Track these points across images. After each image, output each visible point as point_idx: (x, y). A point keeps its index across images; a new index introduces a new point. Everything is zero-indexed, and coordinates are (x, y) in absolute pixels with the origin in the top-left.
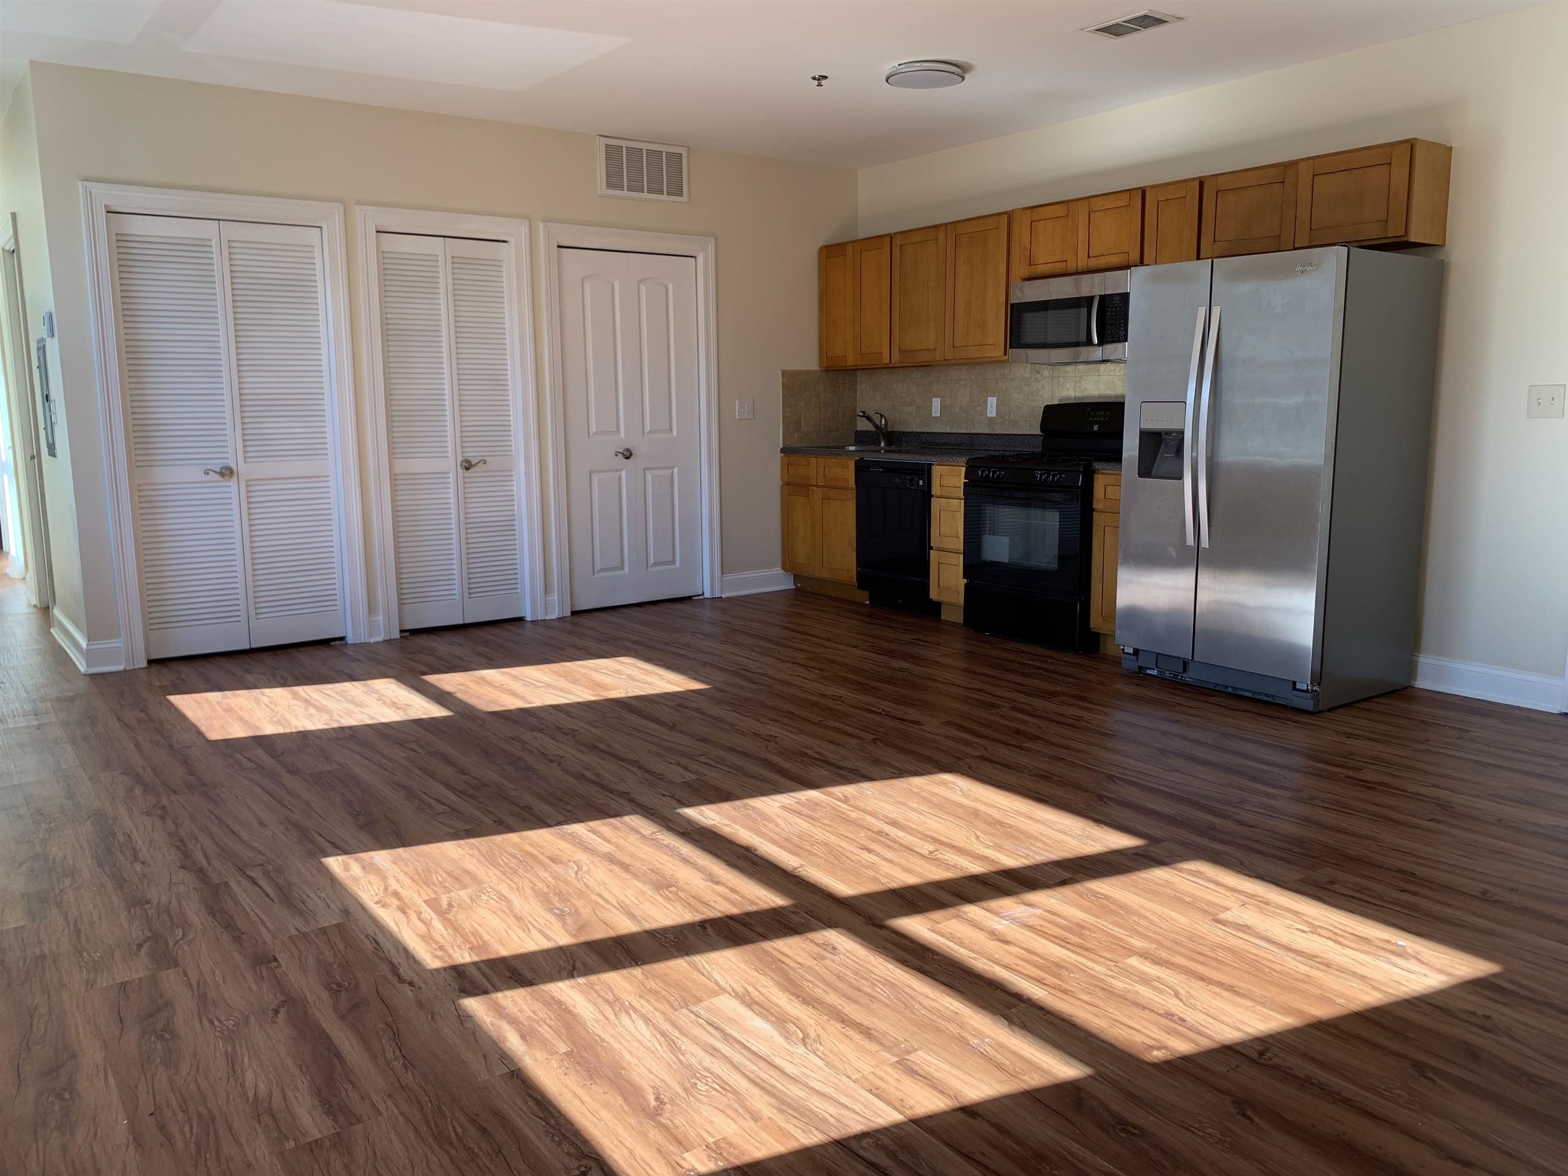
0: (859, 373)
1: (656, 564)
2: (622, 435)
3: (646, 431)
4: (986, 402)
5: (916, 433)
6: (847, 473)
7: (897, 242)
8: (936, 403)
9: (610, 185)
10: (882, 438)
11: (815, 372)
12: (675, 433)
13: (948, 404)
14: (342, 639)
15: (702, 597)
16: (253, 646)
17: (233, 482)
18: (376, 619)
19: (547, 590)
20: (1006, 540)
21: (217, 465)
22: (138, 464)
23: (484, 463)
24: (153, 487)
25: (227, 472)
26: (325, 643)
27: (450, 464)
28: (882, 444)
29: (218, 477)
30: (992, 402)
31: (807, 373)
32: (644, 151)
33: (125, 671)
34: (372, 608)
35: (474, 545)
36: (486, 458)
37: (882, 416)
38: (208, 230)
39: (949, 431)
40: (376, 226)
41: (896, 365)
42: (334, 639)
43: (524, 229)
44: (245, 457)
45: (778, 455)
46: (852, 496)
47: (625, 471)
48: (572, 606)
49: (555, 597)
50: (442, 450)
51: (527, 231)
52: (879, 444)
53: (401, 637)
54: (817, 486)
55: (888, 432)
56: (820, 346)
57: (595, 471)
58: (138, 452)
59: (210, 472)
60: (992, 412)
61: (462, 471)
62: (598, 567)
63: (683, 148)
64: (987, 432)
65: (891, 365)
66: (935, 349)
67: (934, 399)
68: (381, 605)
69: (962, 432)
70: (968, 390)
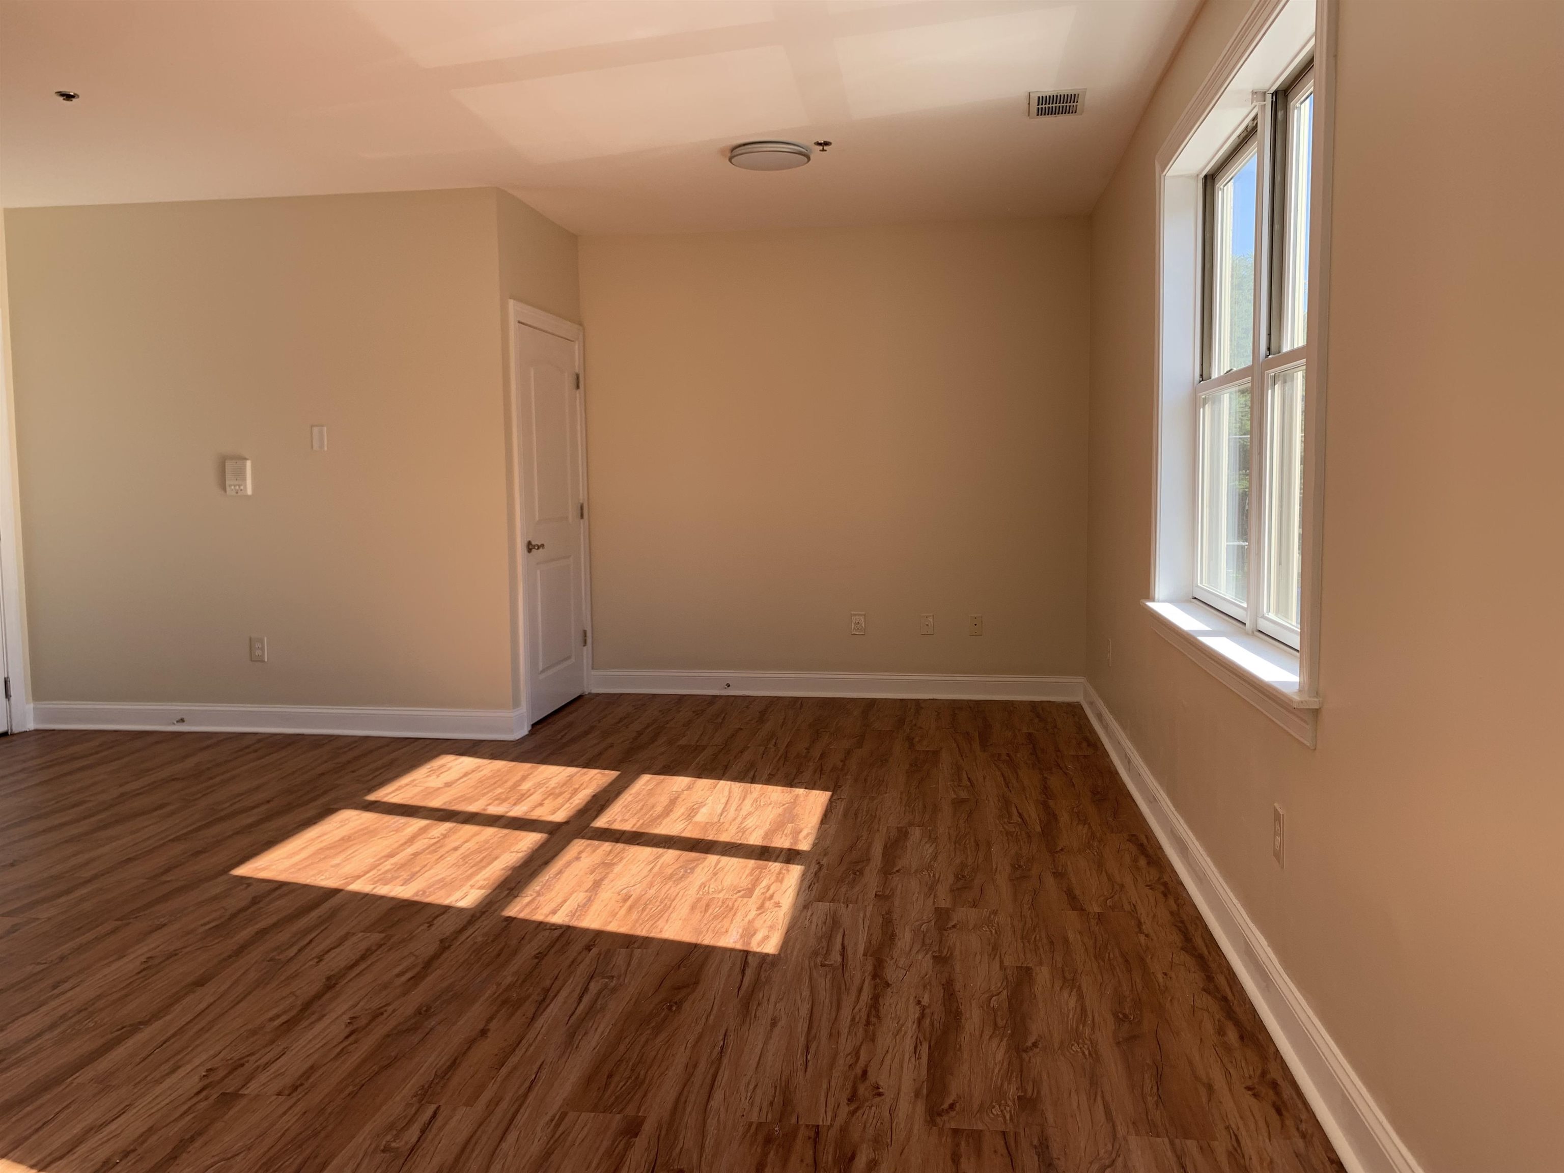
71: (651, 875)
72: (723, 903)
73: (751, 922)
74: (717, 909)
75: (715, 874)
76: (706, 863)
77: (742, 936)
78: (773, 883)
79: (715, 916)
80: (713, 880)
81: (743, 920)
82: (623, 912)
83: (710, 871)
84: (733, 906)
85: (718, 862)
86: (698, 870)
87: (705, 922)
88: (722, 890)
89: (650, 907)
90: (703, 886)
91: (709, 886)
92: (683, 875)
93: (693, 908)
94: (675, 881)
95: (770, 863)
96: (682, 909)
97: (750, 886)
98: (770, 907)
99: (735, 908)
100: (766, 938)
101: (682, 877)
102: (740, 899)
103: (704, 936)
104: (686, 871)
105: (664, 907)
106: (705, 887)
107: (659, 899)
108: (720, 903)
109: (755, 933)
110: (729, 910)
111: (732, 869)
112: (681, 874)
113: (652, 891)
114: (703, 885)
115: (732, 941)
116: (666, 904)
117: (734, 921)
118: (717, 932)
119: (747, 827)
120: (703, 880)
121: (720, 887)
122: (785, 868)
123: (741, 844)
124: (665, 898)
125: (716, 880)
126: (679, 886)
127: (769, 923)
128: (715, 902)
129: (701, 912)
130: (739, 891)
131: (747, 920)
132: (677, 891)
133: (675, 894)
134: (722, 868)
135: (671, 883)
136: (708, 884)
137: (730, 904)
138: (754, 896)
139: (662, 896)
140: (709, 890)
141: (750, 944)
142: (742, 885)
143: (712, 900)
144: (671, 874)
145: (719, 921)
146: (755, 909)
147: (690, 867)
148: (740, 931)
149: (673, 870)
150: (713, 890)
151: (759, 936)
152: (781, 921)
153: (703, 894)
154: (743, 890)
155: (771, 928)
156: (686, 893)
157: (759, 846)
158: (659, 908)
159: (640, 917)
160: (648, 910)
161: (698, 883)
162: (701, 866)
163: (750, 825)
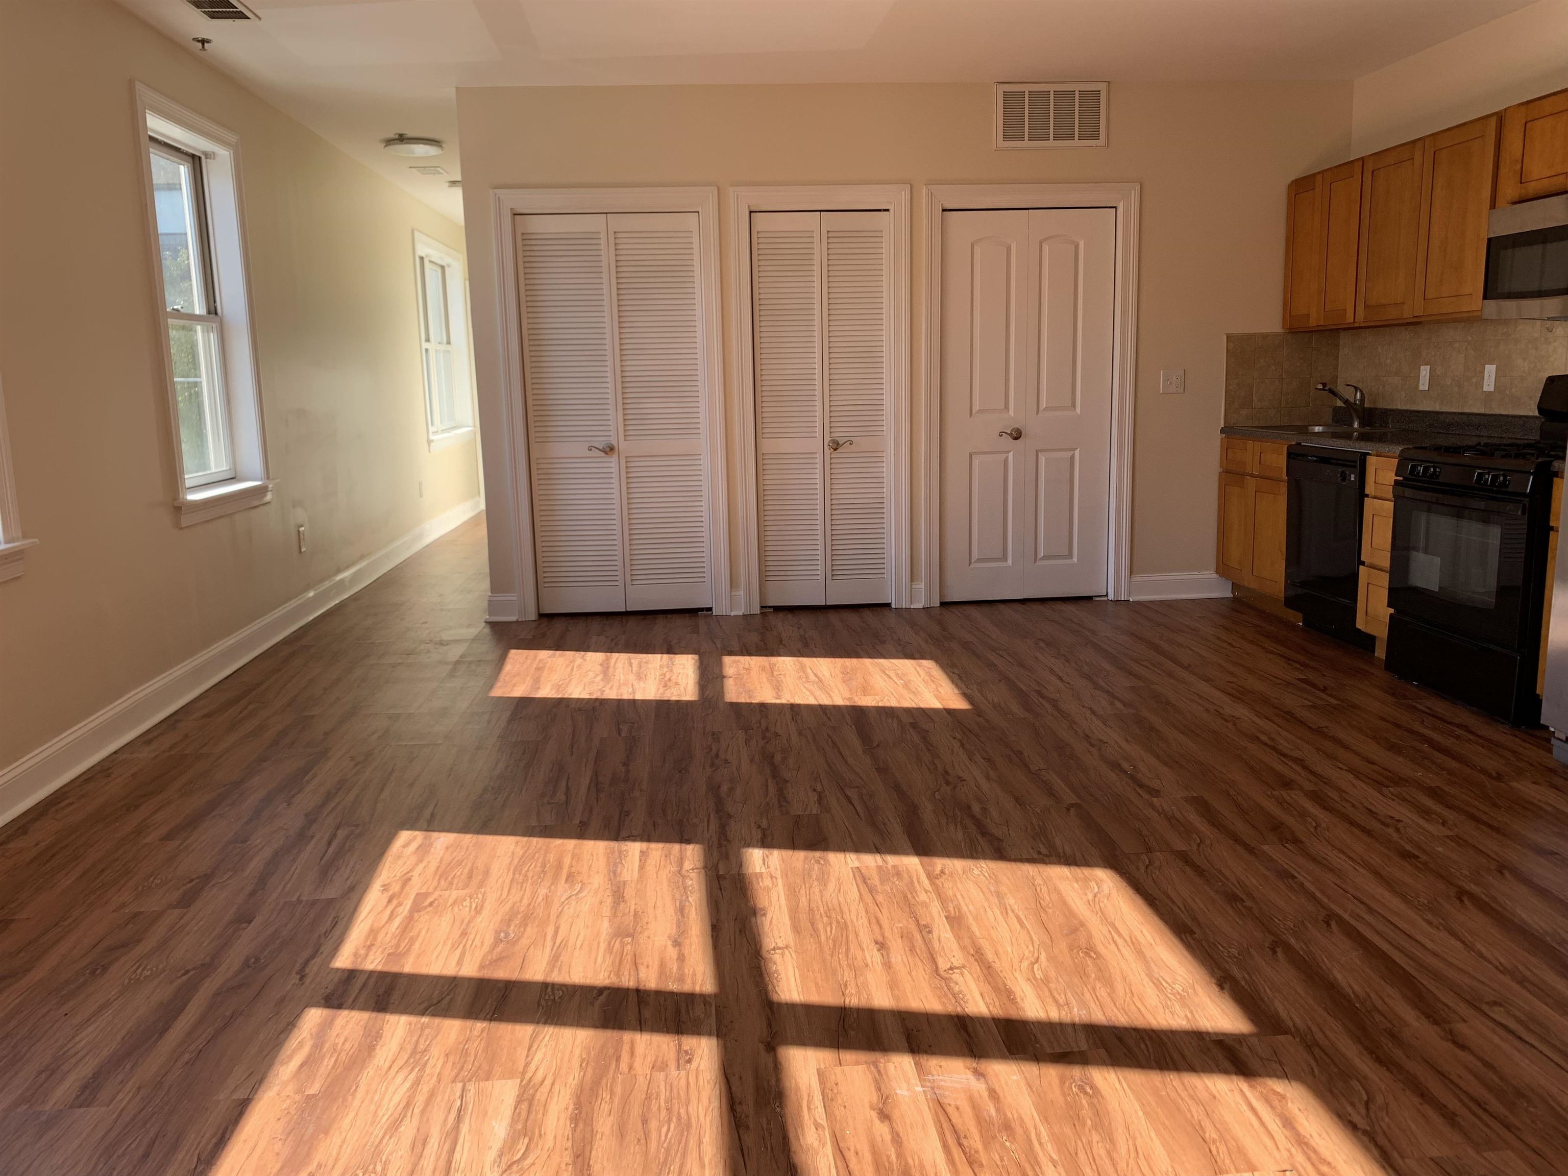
0: (1342, 334)
1: (1045, 557)
2: (1011, 413)
3: (1041, 409)
4: (1483, 372)
5: (1400, 410)
6: (1279, 461)
7: (1369, 167)
8: (1425, 372)
9: (1006, 137)
10: (1355, 418)
11: (1276, 335)
12: (1078, 410)
13: (1439, 373)
14: (710, 609)
15: (1106, 599)
16: (628, 610)
17: (614, 459)
18: (738, 593)
19: (913, 578)
20: (1437, 560)
21: (600, 442)
22: (538, 440)
23: (851, 444)
24: (550, 461)
25: (610, 450)
26: (693, 612)
27: (816, 445)
28: (1356, 425)
29: (603, 454)
30: (1490, 370)
31: (1265, 336)
32: (1052, 93)
33: (517, 622)
34: (733, 583)
35: (839, 527)
36: (852, 439)
37: (1356, 388)
38: (596, 224)
39: (1438, 409)
40: (749, 206)
41: (1362, 325)
42: (702, 609)
43: (905, 196)
44: (625, 436)
45: (1217, 439)
46: (1284, 489)
47: (1013, 452)
48: (941, 595)
49: (921, 586)
50: (810, 430)
51: (908, 197)
52: (1351, 425)
53: (761, 613)
54: (1252, 475)
55: (1364, 409)
56: (1285, 304)
57: (976, 453)
58: (538, 429)
59: (593, 449)
60: (1489, 385)
61: (829, 451)
62: (975, 556)
63: (1101, 84)
64: (1482, 411)
65: (1356, 325)
66: (1404, 303)
67: (1422, 367)
68: (743, 580)
69: (1453, 410)
70: (1463, 355)
71: (553, 918)
72: (451, 883)
73: (420, 861)
74: (458, 874)
75: (464, 934)
76: (479, 955)
77: (431, 845)
78: (383, 927)
79: (460, 864)
80: (466, 921)
81: (429, 862)
82: (567, 861)
83: (472, 937)
84: (439, 879)
85: (460, 962)
86: (489, 940)
87: (471, 857)
88: (453, 905)
89: (538, 869)
90: (478, 908)
91: (470, 910)
92: (509, 926)
93: (487, 873)
94: (518, 912)
95: (379, 968)
96: (499, 870)
97: (416, 915)
98: (394, 884)
99: (437, 878)
100: (406, 846)
101: (510, 920)
102: (430, 890)
103: (471, 842)
104: (507, 935)
105: (521, 870)
106: (476, 908)
107: (530, 881)
108: (455, 882)
109: (418, 849)
110: (444, 873)
111: (440, 947)
112: (512, 927)
113: (543, 891)
114: (478, 911)
115: (442, 839)
116: (520, 874)
117: (438, 860)
118: (457, 847)
119: (405, 1072)
120: (479, 919)
121: (456, 909)
122: (359, 960)
123: (423, 1013)
124: (522, 883)
125: (462, 922)
126: (510, 904)
127: (401, 862)
128: (461, 884)
129: (477, 868)
130: (431, 904)
131: (424, 863)
132: (511, 897)
133: (513, 891)
134: (454, 947)
135: (522, 909)
136: (473, 913)
137: (443, 883)
138: (412, 897)
139: (528, 886)
140: (471, 903)
141: (424, 838)
142: (427, 917)
143: (466, 886)
144: (526, 925)
145: (456, 860)
146: (413, 878)
147: (502, 946)
148: (432, 850)
149: (526, 935)
150: (464, 904)
151: (414, 846)
152: (387, 864)
153: (477, 894)
154: (425, 907)
155: (399, 857)
156: (499, 892)
157: (392, 1013)
158: (526, 869)
159: (545, 857)
160: (539, 865)
161: (486, 912)
162: (486, 948)
163: (400, 1078)
